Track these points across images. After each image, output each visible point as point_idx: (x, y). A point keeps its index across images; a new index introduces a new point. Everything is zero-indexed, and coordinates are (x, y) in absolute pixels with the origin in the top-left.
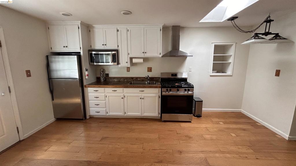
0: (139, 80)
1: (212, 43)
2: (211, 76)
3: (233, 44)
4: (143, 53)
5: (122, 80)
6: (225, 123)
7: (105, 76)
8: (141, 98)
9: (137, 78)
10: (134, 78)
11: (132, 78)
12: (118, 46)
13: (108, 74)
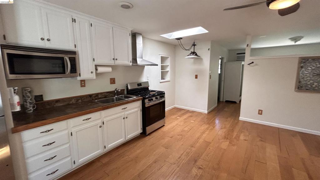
0: (101, 96)
1: (159, 55)
2: (161, 82)
3: (168, 57)
4: (114, 59)
5: (73, 101)
6: (180, 116)
7: (34, 101)
8: (124, 118)
9: (97, 95)
10: (93, 94)
11: (90, 96)
12: (75, 45)
13: (42, 96)
